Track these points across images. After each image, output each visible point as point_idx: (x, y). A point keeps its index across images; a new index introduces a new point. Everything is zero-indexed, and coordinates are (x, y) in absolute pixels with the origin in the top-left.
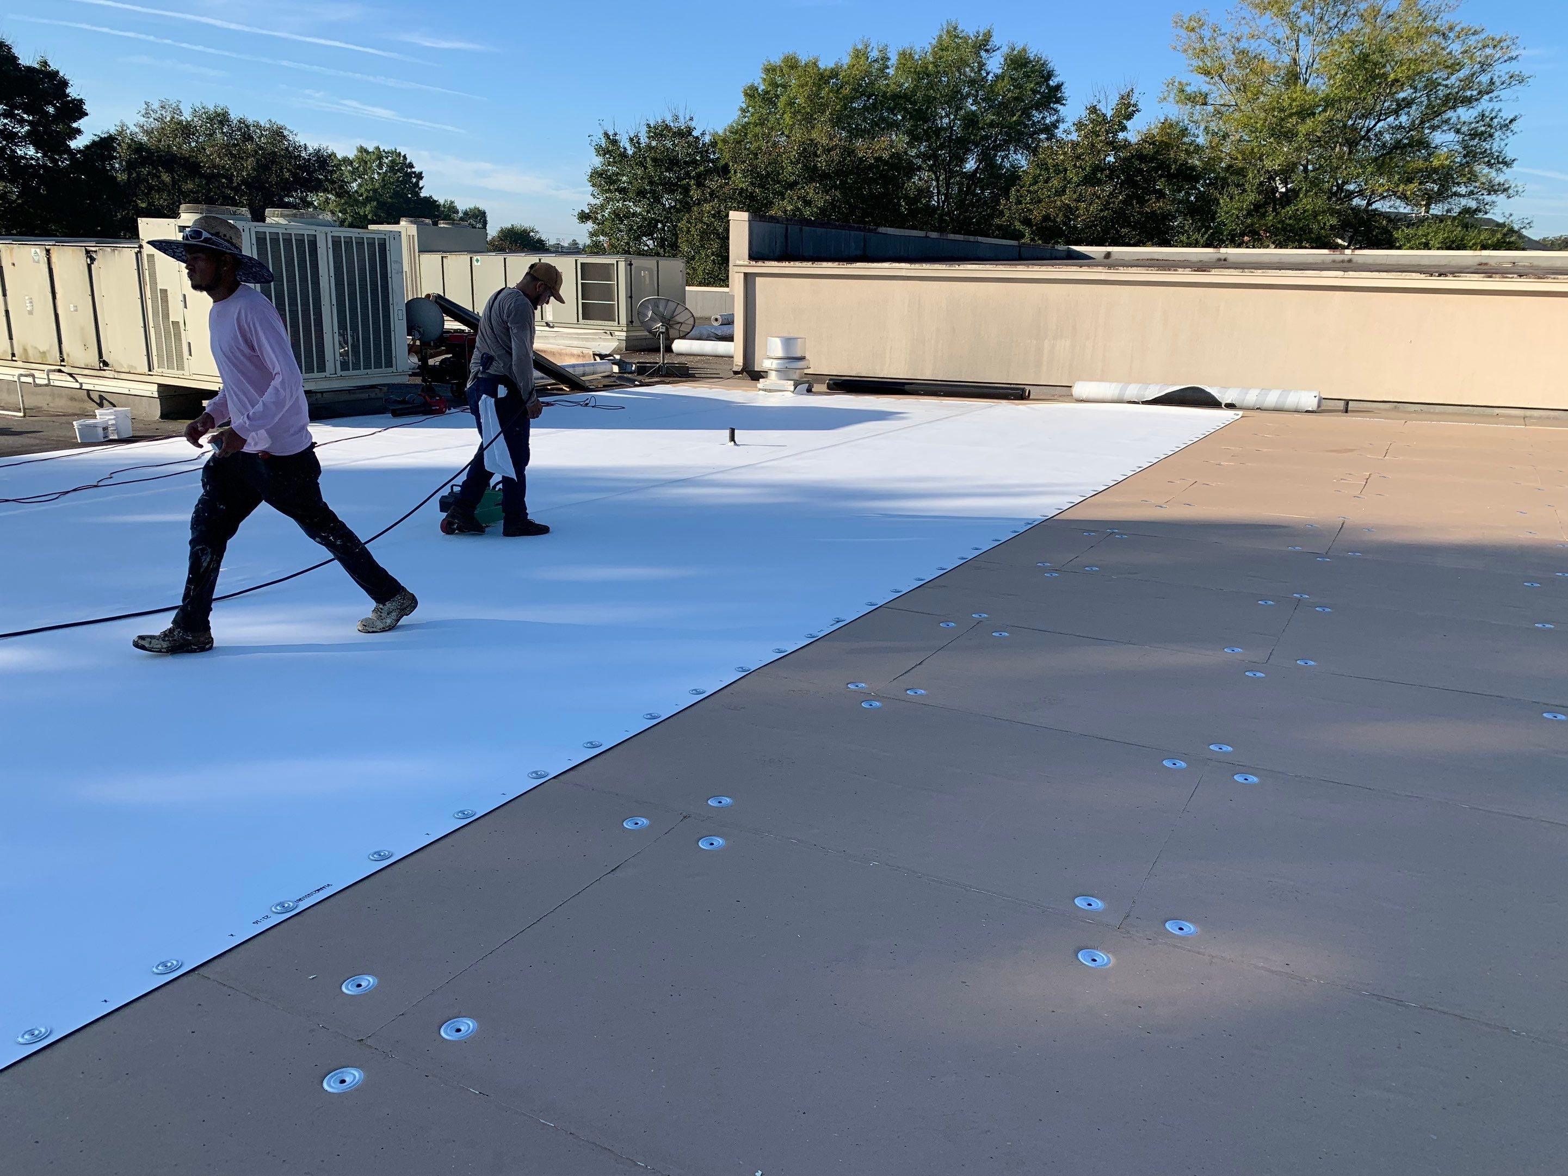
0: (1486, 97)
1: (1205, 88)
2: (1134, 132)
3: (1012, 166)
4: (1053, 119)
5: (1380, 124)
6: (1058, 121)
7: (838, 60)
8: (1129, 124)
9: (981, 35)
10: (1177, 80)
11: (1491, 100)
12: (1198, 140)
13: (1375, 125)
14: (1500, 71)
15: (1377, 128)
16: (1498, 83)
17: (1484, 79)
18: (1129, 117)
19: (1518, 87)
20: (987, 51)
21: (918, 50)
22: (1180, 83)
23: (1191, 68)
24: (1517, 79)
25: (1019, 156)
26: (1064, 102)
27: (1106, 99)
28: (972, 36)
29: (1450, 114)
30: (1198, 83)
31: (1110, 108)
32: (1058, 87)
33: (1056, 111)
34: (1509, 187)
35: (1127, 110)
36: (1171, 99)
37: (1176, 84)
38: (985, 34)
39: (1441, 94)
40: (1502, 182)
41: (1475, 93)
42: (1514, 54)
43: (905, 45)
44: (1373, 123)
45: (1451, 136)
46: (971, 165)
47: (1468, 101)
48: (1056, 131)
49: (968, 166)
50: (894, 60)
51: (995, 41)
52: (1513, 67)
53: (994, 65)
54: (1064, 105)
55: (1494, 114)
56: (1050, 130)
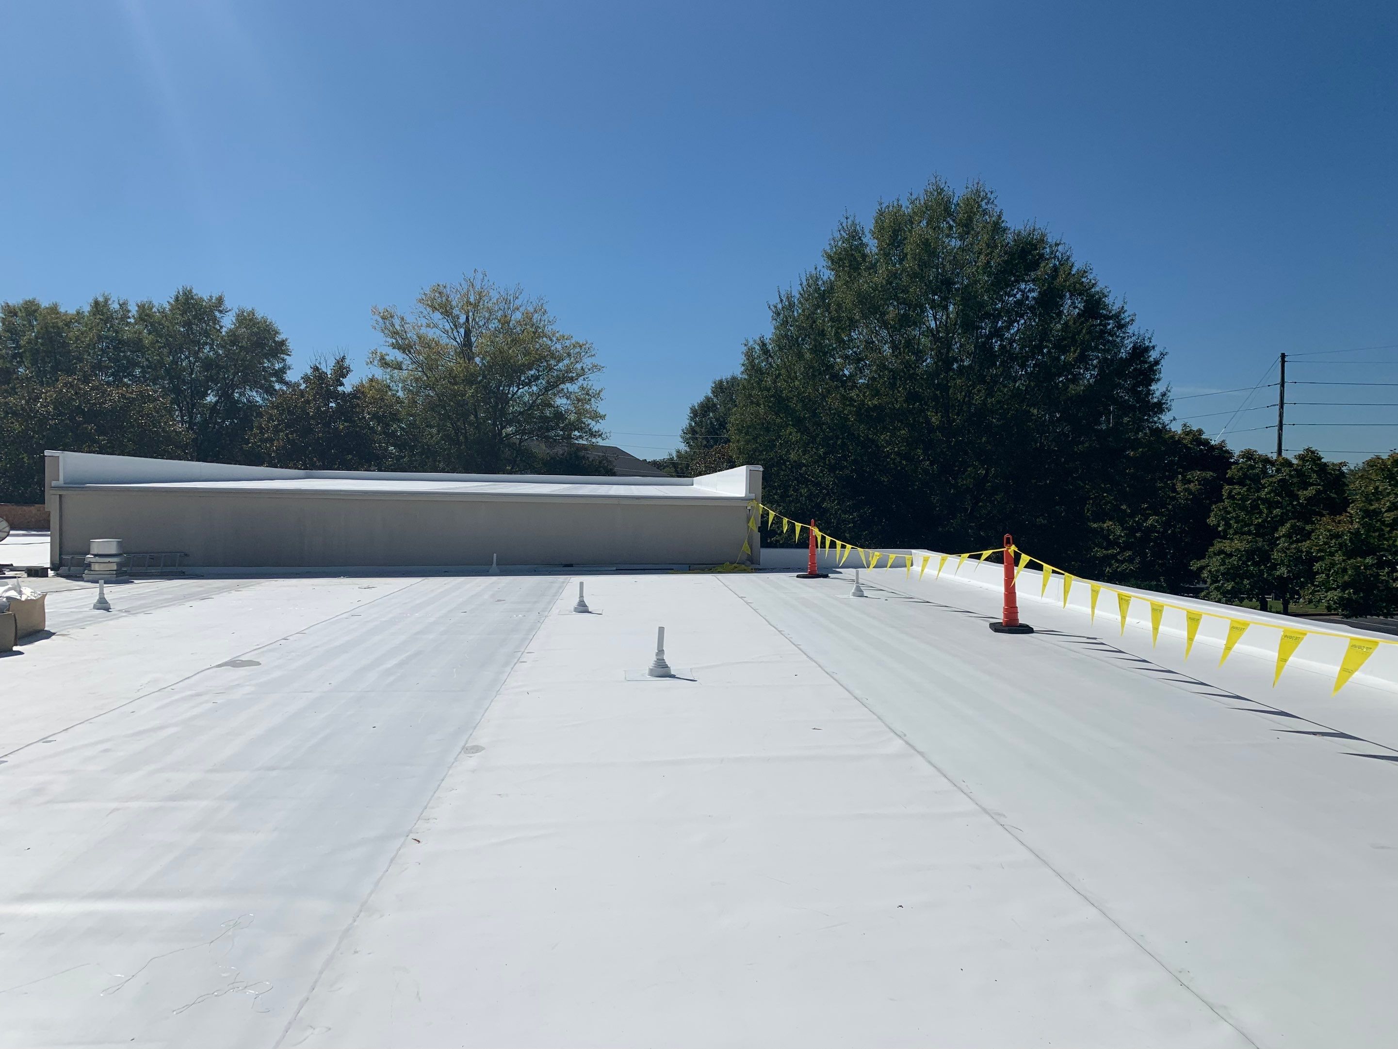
0: (582, 378)
1: (400, 359)
2: (348, 386)
3: (248, 401)
4: (281, 366)
5: (520, 391)
6: (284, 368)
7: (79, 308)
8: (344, 381)
9: (214, 298)
10: (378, 352)
11: (584, 379)
12: (398, 394)
13: (517, 391)
14: (587, 362)
15: (519, 393)
16: (586, 370)
17: (579, 366)
18: (344, 376)
19: (598, 373)
20: (221, 312)
21: (157, 305)
22: (381, 353)
23: (387, 344)
24: (595, 368)
25: (254, 394)
26: (289, 353)
27: (326, 362)
28: (205, 299)
29: (562, 386)
30: (395, 355)
31: (329, 368)
32: (283, 343)
33: (284, 360)
34: (602, 434)
35: (342, 370)
36: (376, 363)
37: (378, 354)
38: (217, 299)
39: (555, 374)
40: (597, 430)
41: (574, 375)
42: (593, 353)
43: (143, 299)
44: (516, 389)
45: (564, 401)
46: (211, 398)
47: (572, 380)
48: (284, 375)
49: (208, 399)
50: (134, 310)
51: (228, 304)
52: (594, 360)
53: (228, 322)
54: (289, 355)
55: (589, 387)
56: (279, 374)
